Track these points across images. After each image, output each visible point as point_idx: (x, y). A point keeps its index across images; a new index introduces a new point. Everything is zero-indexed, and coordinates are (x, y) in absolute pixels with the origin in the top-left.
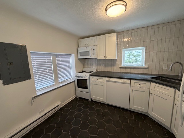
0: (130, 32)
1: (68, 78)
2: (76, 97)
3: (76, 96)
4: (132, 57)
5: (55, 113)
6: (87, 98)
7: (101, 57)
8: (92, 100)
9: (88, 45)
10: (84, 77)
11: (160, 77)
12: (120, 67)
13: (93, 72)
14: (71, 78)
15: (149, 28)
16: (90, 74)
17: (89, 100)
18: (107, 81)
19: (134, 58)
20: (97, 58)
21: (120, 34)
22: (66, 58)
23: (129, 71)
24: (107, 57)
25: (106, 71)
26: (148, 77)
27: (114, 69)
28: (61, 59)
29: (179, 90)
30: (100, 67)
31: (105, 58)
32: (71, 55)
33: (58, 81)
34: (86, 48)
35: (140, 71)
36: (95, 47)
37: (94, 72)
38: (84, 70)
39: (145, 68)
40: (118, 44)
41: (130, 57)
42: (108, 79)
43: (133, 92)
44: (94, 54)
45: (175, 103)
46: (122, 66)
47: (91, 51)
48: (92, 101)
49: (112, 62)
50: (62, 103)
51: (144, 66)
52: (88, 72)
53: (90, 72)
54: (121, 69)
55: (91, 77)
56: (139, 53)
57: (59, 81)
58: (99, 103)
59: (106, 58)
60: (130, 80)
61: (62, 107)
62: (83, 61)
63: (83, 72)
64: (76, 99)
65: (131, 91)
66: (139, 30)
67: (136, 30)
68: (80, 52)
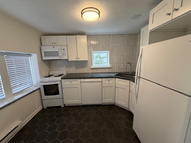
0: (98, 37)
1: (28, 85)
2: (43, 108)
3: (43, 106)
4: (98, 59)
5: (12, 138)
6: (59, 105)
7: (72, 58)
8: (66, 105)
9: (55, 44)
10: (54, 81)
11: (120, 74)
12: (91, 67)
13: (63, 75)
14: (33, 85)
15: (111, 36)
16: (61, 77)
17: (62, 106)
18: (81, 82)
19: (100, 60)
20: (68, 60)
21: (89, 37)
22: (23, 58)
23: (98, 71)
24: (79, 58)
25: (78, 72)
26: (113, 75)
27: (85, 70)
28: (15, 60)
29: (134, 82)
30: (71, 69)
31: (77, 60)
32: (30, 55)
33: (12, 92)
34: (54, 47)
35: (107, 71)
36: (65, 48)
37: (65, 74)
38: (50, 74)
39: (110, 68)
40: (88, 46)
41: (97, 59)
42: (82, 80)
43: (104, 88)
44: (64, 54)
45: (130, 90)
46: (93, 67)
47: (60, 51)
48: (65, 107)
49: (83, 64)
50: (23, 121)
51: (109, 66)
52: (58, 75)
53: (60, 75)
54: (92, 70)
55: (63, 80)
56: (104, 56)
57: (14, 92)
58: (74, 106)
59: (79, 60)
60: (101, 79)
61: (23, 126)
62: (49, 63)
63: (49, 76)
64: (43, 111)
65: (103, 88)
66: (105, 36)
67: (102, 36)
68: (44, 52)
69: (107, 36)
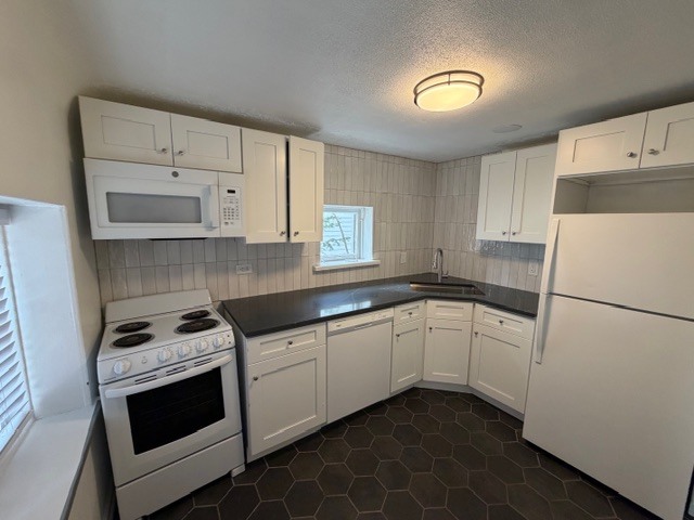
0: (341, 152)
12: (316, 268)
17: (235, 473)
18: (328, 334)
20: (244, 239)
24: (295, 234)
27: (294, 280)
30: (232, 279)
31: (282, 239)
34: (175, 174)
35: (365, 276)
36: (239, 184)
39: (373, 267)
42: (333, 325)
43: (398, 340)
44: (230, 214)
46: (322, 265)
49: (287, 254)
54: (318, 276)
60: (392, 309)
62: (96, 255)
65: (395, 338)
66: (362, 155)
67: (355, 154)
68: (108, 194)
69: (369, 156)
